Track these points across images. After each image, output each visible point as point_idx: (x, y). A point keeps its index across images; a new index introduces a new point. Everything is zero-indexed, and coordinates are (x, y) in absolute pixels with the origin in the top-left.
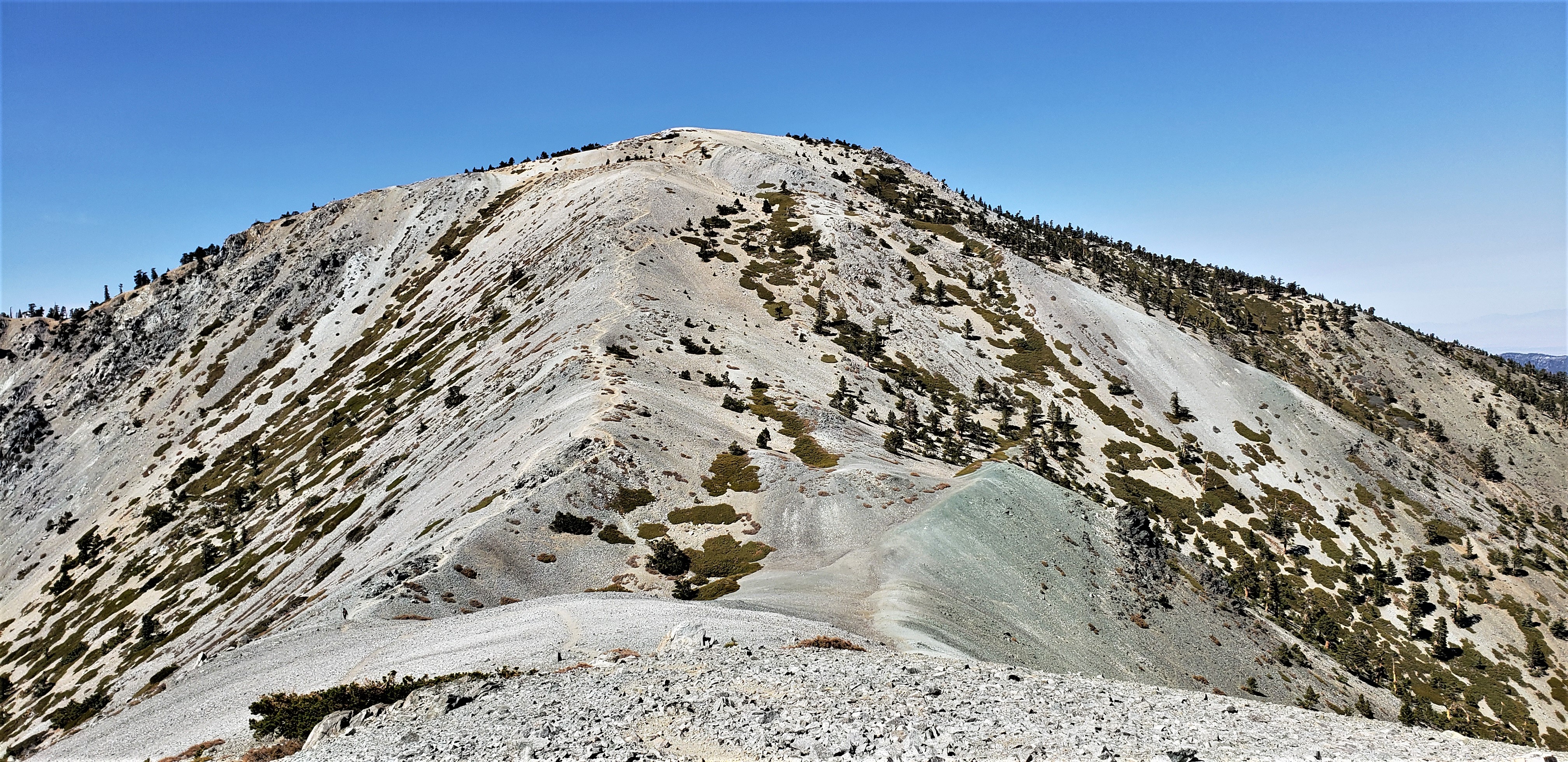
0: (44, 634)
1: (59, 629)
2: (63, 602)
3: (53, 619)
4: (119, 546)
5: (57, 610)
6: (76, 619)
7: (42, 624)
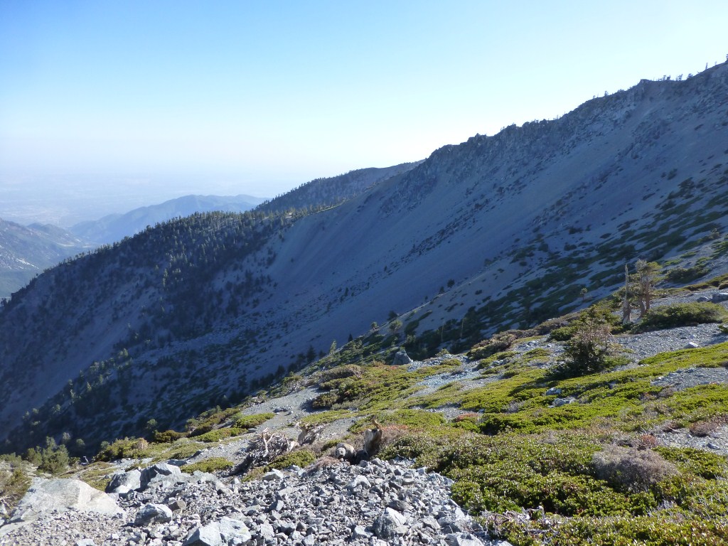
0: (655, 229)
1: (665, 228)
2: (668, 214)
3: (660, 222)
4: (706, 188)
5: (663, 219)
6: (677, 223)
7: (654, 224)
